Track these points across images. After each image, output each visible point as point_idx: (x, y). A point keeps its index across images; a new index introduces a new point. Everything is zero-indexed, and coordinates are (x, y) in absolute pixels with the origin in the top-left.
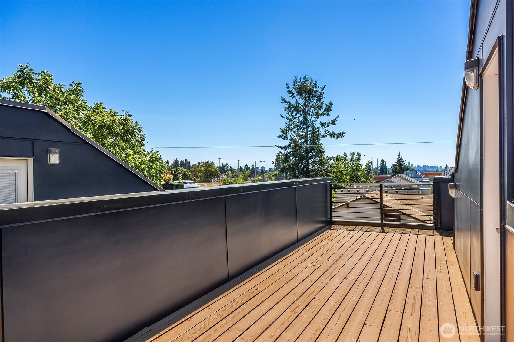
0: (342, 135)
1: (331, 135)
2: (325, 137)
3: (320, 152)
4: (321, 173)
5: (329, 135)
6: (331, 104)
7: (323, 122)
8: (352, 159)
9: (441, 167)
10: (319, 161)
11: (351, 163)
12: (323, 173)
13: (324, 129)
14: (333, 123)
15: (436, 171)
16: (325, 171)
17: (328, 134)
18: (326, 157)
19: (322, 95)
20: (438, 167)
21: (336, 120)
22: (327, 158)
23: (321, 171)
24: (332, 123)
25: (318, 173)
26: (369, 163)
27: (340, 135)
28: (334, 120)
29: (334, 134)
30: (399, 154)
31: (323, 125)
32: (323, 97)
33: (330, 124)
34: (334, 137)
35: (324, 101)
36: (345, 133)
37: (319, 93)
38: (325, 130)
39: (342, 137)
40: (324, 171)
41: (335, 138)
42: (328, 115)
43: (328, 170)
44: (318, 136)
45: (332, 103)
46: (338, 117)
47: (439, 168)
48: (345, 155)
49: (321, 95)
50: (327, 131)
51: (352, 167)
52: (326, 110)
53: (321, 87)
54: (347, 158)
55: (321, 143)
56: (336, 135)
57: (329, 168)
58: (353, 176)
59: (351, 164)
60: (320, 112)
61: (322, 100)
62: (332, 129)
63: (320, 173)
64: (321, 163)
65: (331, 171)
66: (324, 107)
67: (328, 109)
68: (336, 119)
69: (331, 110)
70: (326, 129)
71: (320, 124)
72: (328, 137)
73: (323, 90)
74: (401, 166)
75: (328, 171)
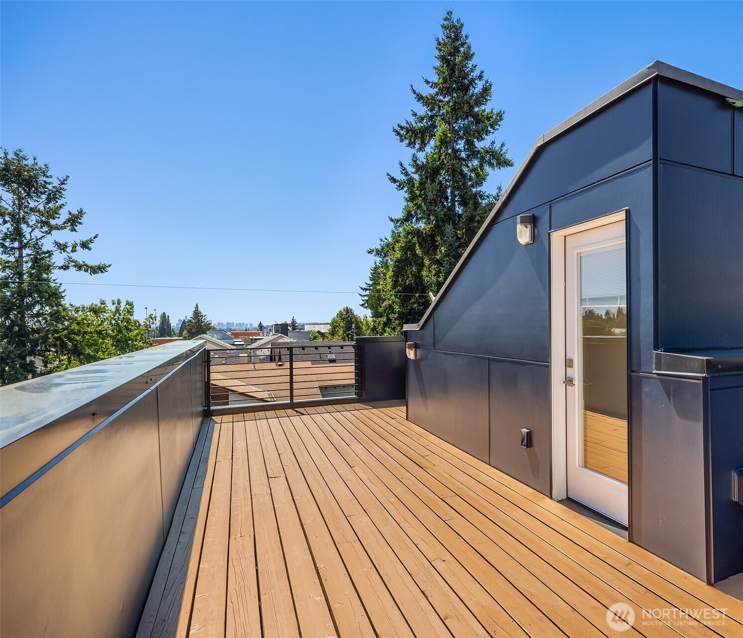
0: (104, 268)
1: (79, 267)
2: (65, 269)
3: (54, 296)
4: (56, 335)
5: (75, 266)
6: (81, 213)
7: (62, 242)
8: (117, 310)
9: (251, 324)
10: (51, 315)
11: (116, 317)
12: (61, 335)
13: (65, 255)
14: (85, 245)
15: (246, 330)
16: (66, 331)
17: (73, 264)
18: (67, 306)
19: (60, 192)
20: (247, 324)
21: (92, 243)
22: (69, 308)
23: (56, 331)
24: (83, 245)
25: (50, 336)
26: (151, 318)
27: (100, 269)
28: (87, 241)
29: (87, 266)
30: (197, 305)
31: (62, 247)
32: (62, 197)
33: (79, 248)
34: (86, 271)
35: (63, 205)
36: (109, 266)
37: (54, 187)
38: (67, 257)
39: (102, 272)
40: (64, 330)
41: (88, 274)
42: (73, 230)
43: (72, 330)
44: (49, 266)
45: (84, 211)
46: (95, 237)
47: (249, 326)
48: (102, 304)
49: (57, 191)
50: (70, 260)
51: (118, 324)
52: (69, 221)
53: (58, 178)
54: (107, 308)
55: (54, 280)
56: (91, 268)
57: (75, 327)
58: (118, 340)
59: (115, 319)
60: (53, 222)
61: (60, 202)
62: (81, 256)
63: (53, 335)
64: (57, 317)
65: (79, 331)
66: (64, 215)
67: (74, 221)
68: (91, 241)
69: (80, 223)
70: (69, 255)
71: (54, 245)
72: (72, 270)
73: (63, 184)
74: (199, 323)
75: (72, 332)
